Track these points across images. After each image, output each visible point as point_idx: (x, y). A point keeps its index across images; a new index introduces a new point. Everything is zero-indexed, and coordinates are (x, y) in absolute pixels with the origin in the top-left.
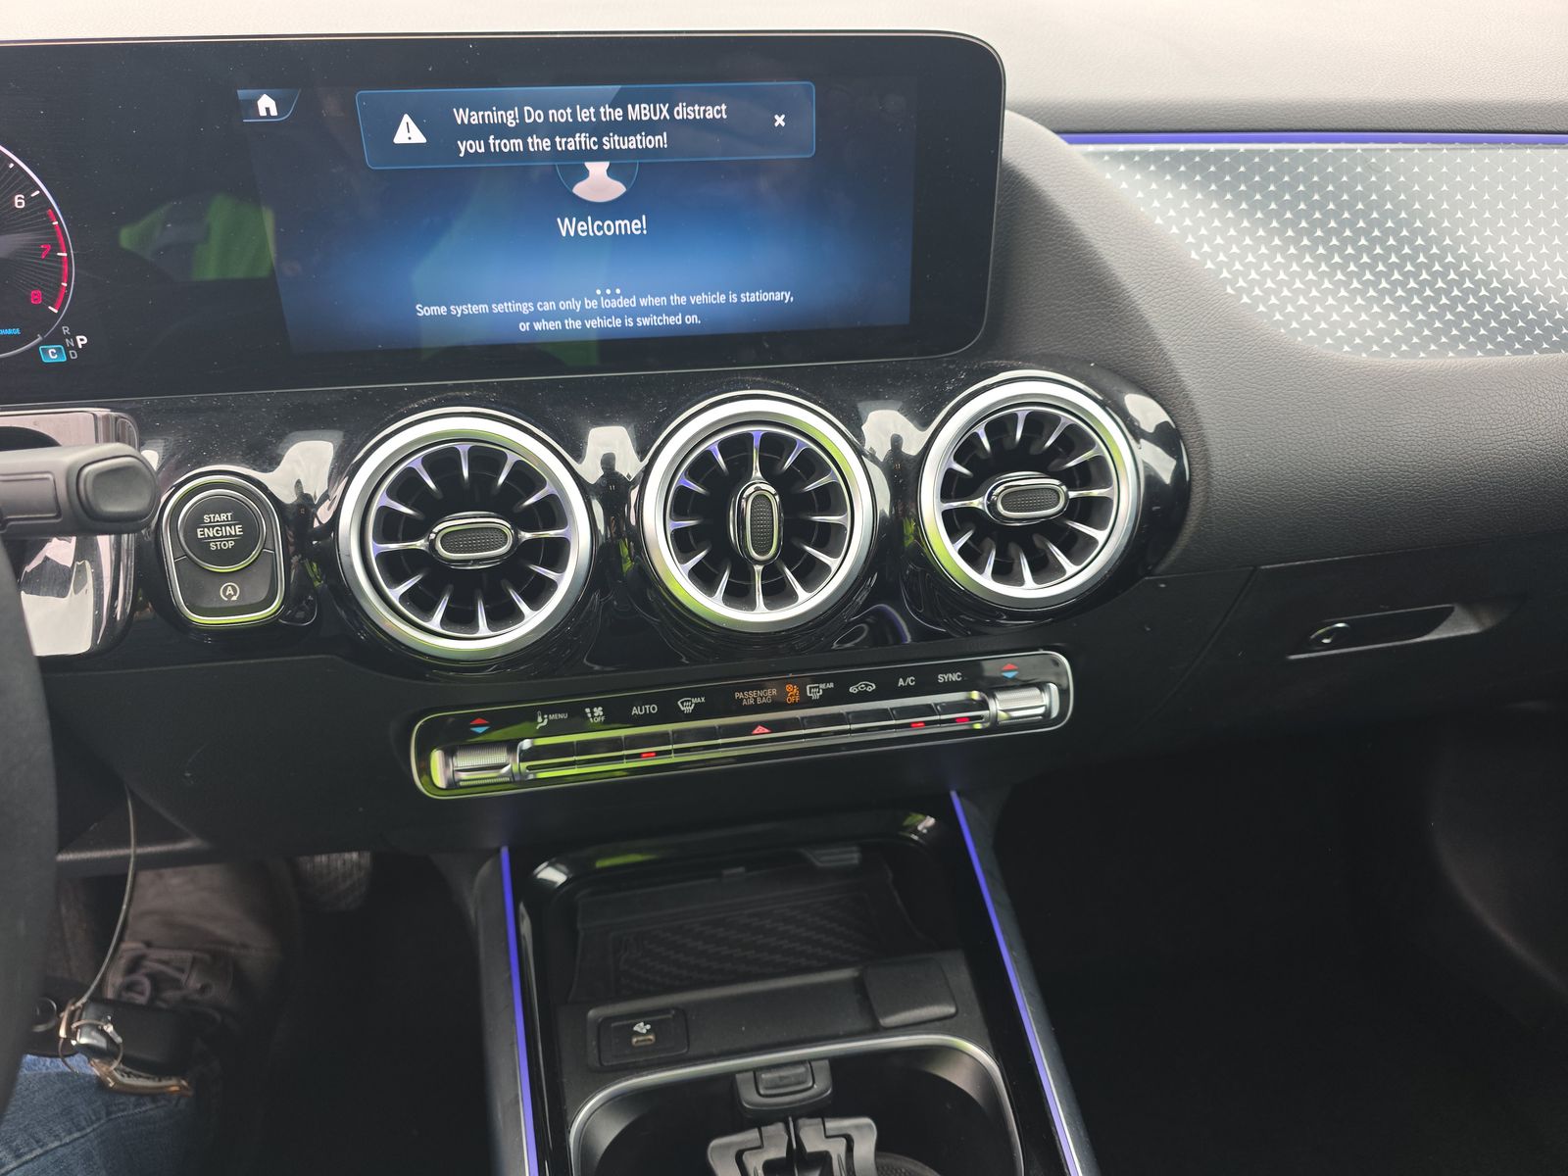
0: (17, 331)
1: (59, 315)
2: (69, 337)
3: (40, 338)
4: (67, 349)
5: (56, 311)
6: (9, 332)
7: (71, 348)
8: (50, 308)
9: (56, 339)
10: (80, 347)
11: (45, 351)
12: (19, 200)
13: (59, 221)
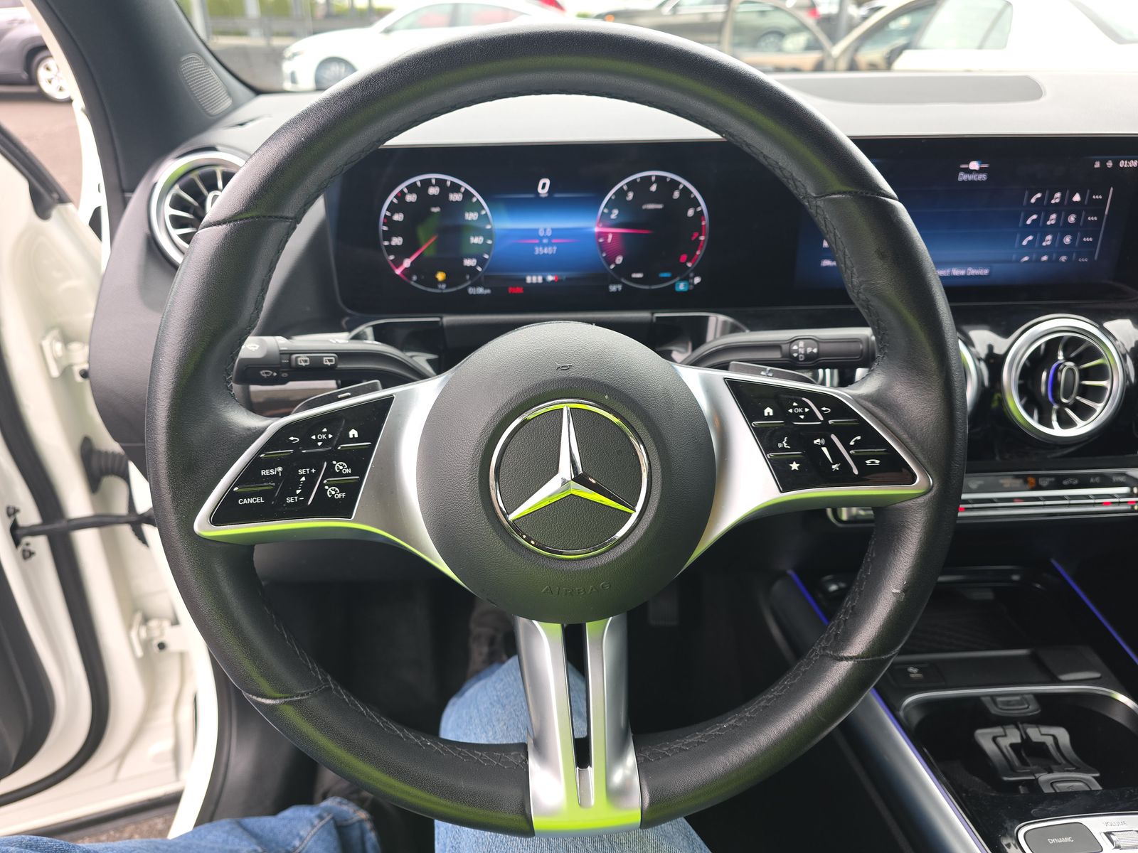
0: (669, 275)
1: (691, 267)
2: (691, 278)
3: (678, 278)
4: (689, 284)
5: (690, 265)
6: (665, 275)
7: (691, 283)
8: (688, 264)
9: (686, 279)
10: (696, 283)
11: (679, 285)
12: (691, 212)
13: (705, 222)
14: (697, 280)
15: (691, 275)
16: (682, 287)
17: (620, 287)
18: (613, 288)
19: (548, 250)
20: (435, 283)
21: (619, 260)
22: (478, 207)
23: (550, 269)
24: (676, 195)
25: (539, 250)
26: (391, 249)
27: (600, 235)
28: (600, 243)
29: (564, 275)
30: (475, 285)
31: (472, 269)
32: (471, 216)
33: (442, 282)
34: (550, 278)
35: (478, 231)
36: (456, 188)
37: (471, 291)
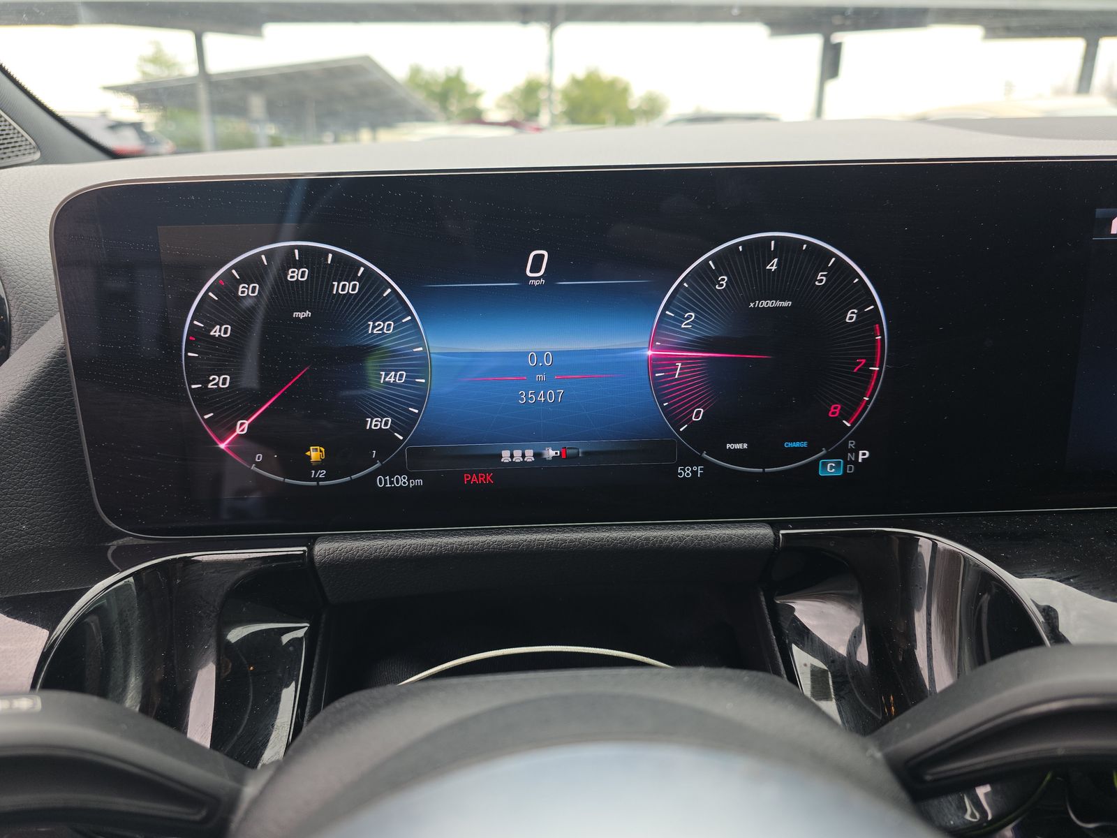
0: (805, 444)
1: (851, 428)
2: (851, 451)
3: (824, 452)
4: (846, 463)
5: (849, 425)
6: (797, 445)
7: (851, 462)
8: (844, 421)
9: (840, 453)
10: (860, 461)
11: (825, 465)
12: (851, 316)
13: (883, 335)
14: (863, 455)
15: (851, 444)
16: (830, 469)
17: (699, 470)
18: (685, 472)
19: (547, 396)
20: (305, 468)
21: (697, 415)
22: (393, 309)
23: (549, 437)
24: (822, 278)
25: (526, 397)
26: (206, 399)
27: (655, 364)
28: (655, 379)
29: (580, 447)
30: (389, 471)
31: (382, 437)
32: (380, 328)
33: (318, 466)
34: (550, 453)
35: (394, 359)
36: (346, 269)
37: (382, 482)
